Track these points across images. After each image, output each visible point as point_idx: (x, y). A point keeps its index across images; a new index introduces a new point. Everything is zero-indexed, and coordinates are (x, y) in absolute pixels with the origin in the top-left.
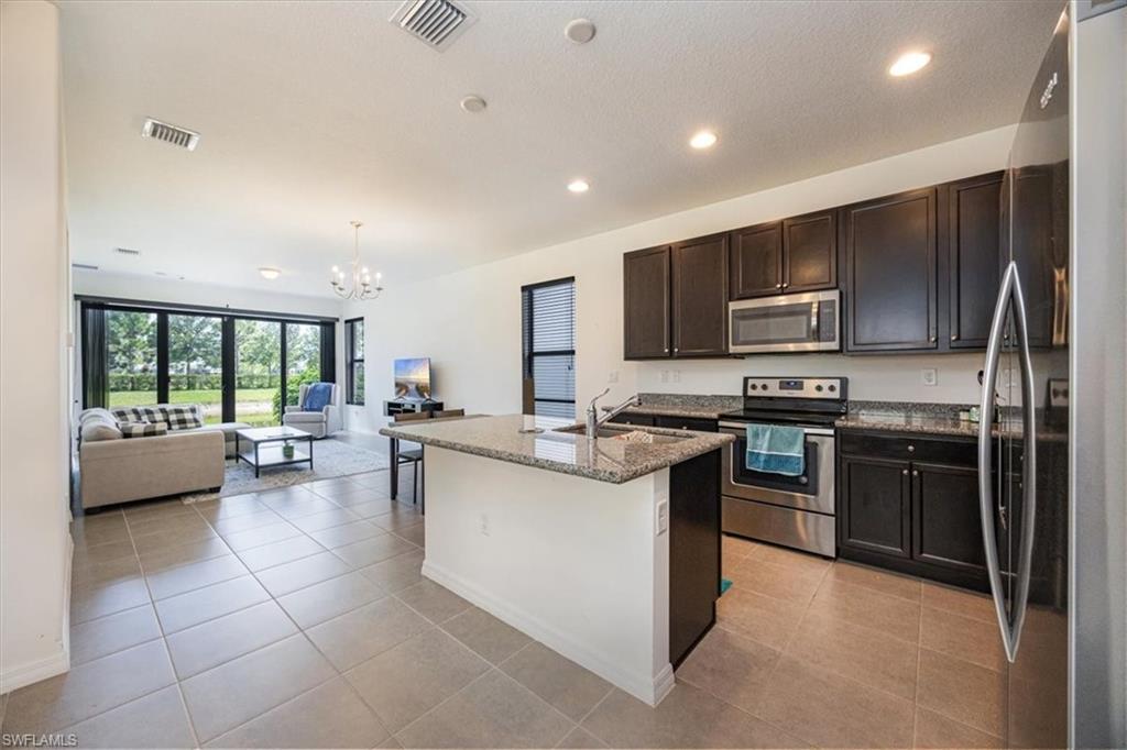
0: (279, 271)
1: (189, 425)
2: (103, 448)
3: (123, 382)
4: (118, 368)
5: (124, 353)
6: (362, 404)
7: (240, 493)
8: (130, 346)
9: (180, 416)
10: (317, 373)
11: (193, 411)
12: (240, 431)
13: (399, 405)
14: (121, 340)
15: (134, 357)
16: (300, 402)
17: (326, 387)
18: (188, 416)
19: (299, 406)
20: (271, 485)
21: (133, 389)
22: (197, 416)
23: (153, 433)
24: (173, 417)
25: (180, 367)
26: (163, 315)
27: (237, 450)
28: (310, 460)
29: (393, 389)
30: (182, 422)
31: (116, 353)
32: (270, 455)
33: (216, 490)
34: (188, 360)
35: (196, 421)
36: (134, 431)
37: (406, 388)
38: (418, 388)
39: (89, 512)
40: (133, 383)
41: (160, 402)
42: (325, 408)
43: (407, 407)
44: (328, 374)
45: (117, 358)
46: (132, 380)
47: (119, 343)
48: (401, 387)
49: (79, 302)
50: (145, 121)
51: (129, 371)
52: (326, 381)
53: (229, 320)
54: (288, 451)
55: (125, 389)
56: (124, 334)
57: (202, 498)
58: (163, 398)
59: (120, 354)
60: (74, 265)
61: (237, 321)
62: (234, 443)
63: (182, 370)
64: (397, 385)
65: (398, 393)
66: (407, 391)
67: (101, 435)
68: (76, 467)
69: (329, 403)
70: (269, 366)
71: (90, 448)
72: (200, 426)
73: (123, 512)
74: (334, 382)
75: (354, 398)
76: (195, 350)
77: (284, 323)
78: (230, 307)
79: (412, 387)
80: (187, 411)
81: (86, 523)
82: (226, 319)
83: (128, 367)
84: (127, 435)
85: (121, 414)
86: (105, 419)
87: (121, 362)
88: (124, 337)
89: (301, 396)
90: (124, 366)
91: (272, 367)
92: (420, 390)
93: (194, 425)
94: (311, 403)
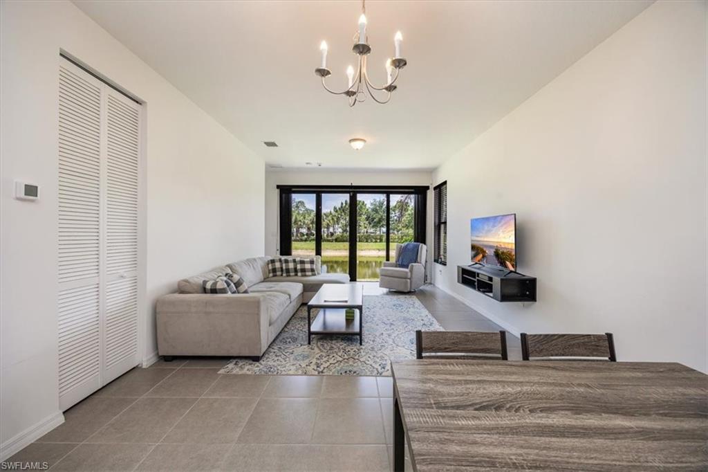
0: (364, 141)
1: (307, 273)
6: (445, 265)
10: (412, 234)
13: (473, 274)
17: (416, 247)
18: (308, 266)
19: (394, 262)
22: (314, 267)
24: (299, 267)
26: (318, 195)
28: (360, 334)
29: (469, 253)
30: (303, 270)
35: (312, 270)
37: (484, 252)
38: (497, 254)
41: (282, 254)
42: (410, 265)
43: (482, 278)
44: (421, 237)
48: (477, 250)
49: (279, 190)
52: (418, 242)
53: (353, 195)
64: (473, 248)
65: (474, 257)
66: (483, 257)
69: (416, 261)
72: (315, 275)
75: (439, 258)
77: (390, 194)
78: (353, 185)
79: (490, 252)
80: (307, 262)
82: (351, 194)
92: (501, 256)
93: (310, 273)
94: (402, 259)
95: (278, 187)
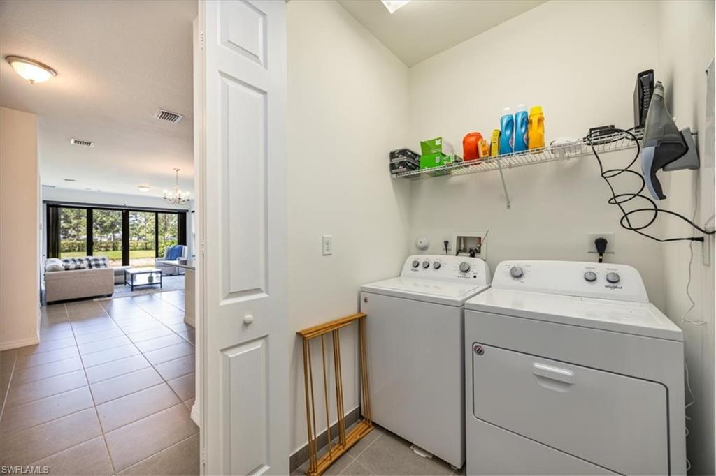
0: (149, 188)
2: (55, 275)
3: (73, 246)
4: (70, 238)
5: (74, 229)
7: (121, 297)
8: (78, 224)
9: (97, 262)
10: (176, 239)
11: (104, 259)
12: (127, 270)
14: (72, 221)
15: (80, 231)
16: (165, 256)
17: (179, 248)
18: (101, 262)
19: (164, 258)
20: (138, 294)
21: (79, 251)
22: (106, 262)
23: (79, 268)
24: (93, 263)
25: (109, 237)
26: (90, 211)
27: (125, 279)
28: (161, 283)
30: (98, 265)
31: (69, 228)
32: (141, 280)
33: (110, 295)
34: (114, 232)
35: (105, 265)
36: (70, 268)
39: (49, 304)
40: (79, 246)
41: (88, 255)
44: (182, 241)
45: (69, 231)
46: (78, 245)
47: (71, 222)
49: (45, 205)
50: (70, 140)
51: (77, 240)
52: (180, 244)
53: (126, 213)
54: (151, 279)
55: (74, 250)
56: (74, 217)
57: (103, 299)
58: (90, 253)
59: (71, 229)
60: (43, 186)
61: (130, 212)
62: (124, 276)
63: (110, 239)
67: (54, 269)
68: (43, 288)
70: (164, 236)
71: (49, 275)
72: (107, 267)
73: (65, 304)
74: (185, 244)
76: (118, 226)
77: (157, 213)
78: (126, 205)
80: (101, 260)
81: (47, 308)
82: (124, 211)
83: (76, 237)
84: (67, 269)
85: (66, 261)
86: (58, 262)
87: (72, 234)
88: (74, 219)
89: (165, 253)
90: (74, 236)
91: (166, 237)
93: (103, 266)
94: (171, 256)
95: (44, 202)
